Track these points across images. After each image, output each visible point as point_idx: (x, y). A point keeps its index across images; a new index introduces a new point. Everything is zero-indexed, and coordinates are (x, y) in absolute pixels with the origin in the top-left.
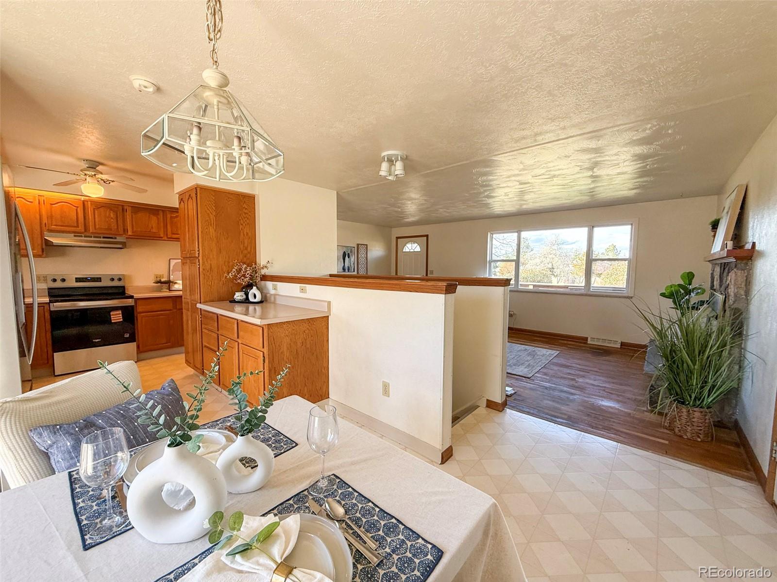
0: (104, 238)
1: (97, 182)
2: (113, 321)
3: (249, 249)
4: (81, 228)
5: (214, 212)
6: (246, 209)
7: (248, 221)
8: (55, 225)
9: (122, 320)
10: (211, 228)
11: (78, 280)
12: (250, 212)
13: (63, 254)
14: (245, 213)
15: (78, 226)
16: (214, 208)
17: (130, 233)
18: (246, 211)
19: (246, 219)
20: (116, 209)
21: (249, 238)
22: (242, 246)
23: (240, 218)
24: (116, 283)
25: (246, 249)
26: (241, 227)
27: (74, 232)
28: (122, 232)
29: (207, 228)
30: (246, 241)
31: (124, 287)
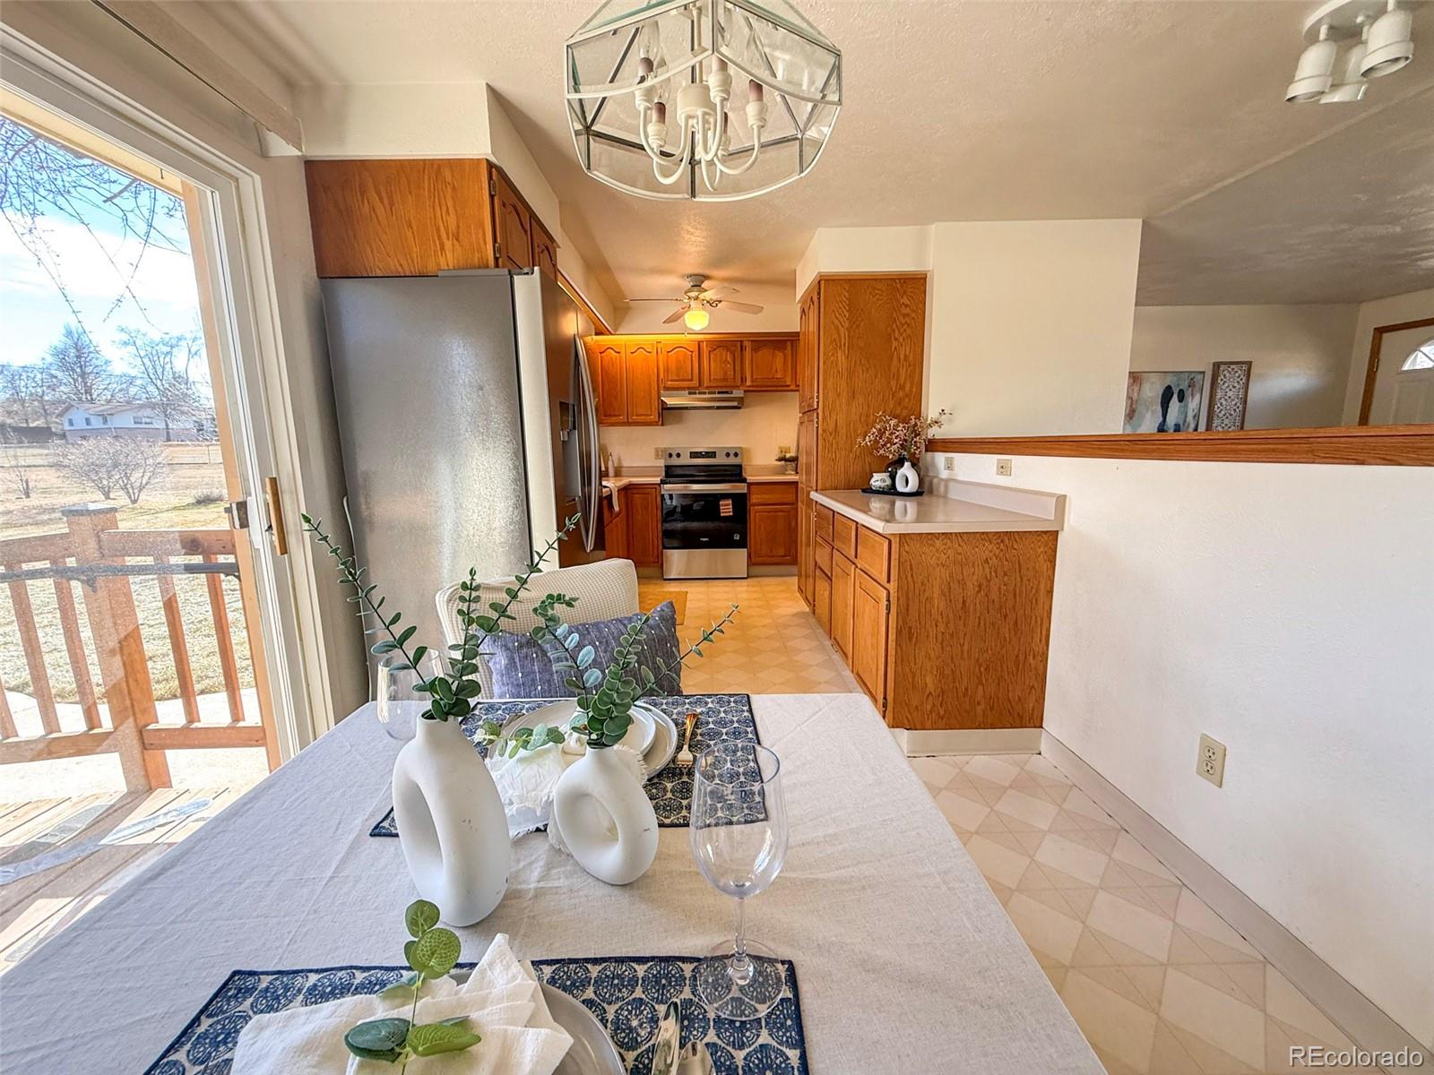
0: (719, 393)
1: (701, 306)
2: (722, 515)
3: (907, 388)
4: (695, 383)
5: (847, 323)
6: (906, 306)
7: (909, 332)
8: (671, 381)
9: (731, 514)
10: (839, 352)
11: (694, 455)
12: (914, 311)
13: (680, 420)
14: (905, 316)
15: (692, 380)
16: (847, 314)
17: (748, 383)
18: (907, 311)
19: (906, 326)
20: (733, 348)
21: (910, 365)
22: (893, 383)
23: (894, 326)
24: (732, 461)
25: (902, 388)
26: (895, 344)
27: (688, 388)
28: (739, 383)
29: (833, 355)
30: (903, 372)
31: (740, 466)
